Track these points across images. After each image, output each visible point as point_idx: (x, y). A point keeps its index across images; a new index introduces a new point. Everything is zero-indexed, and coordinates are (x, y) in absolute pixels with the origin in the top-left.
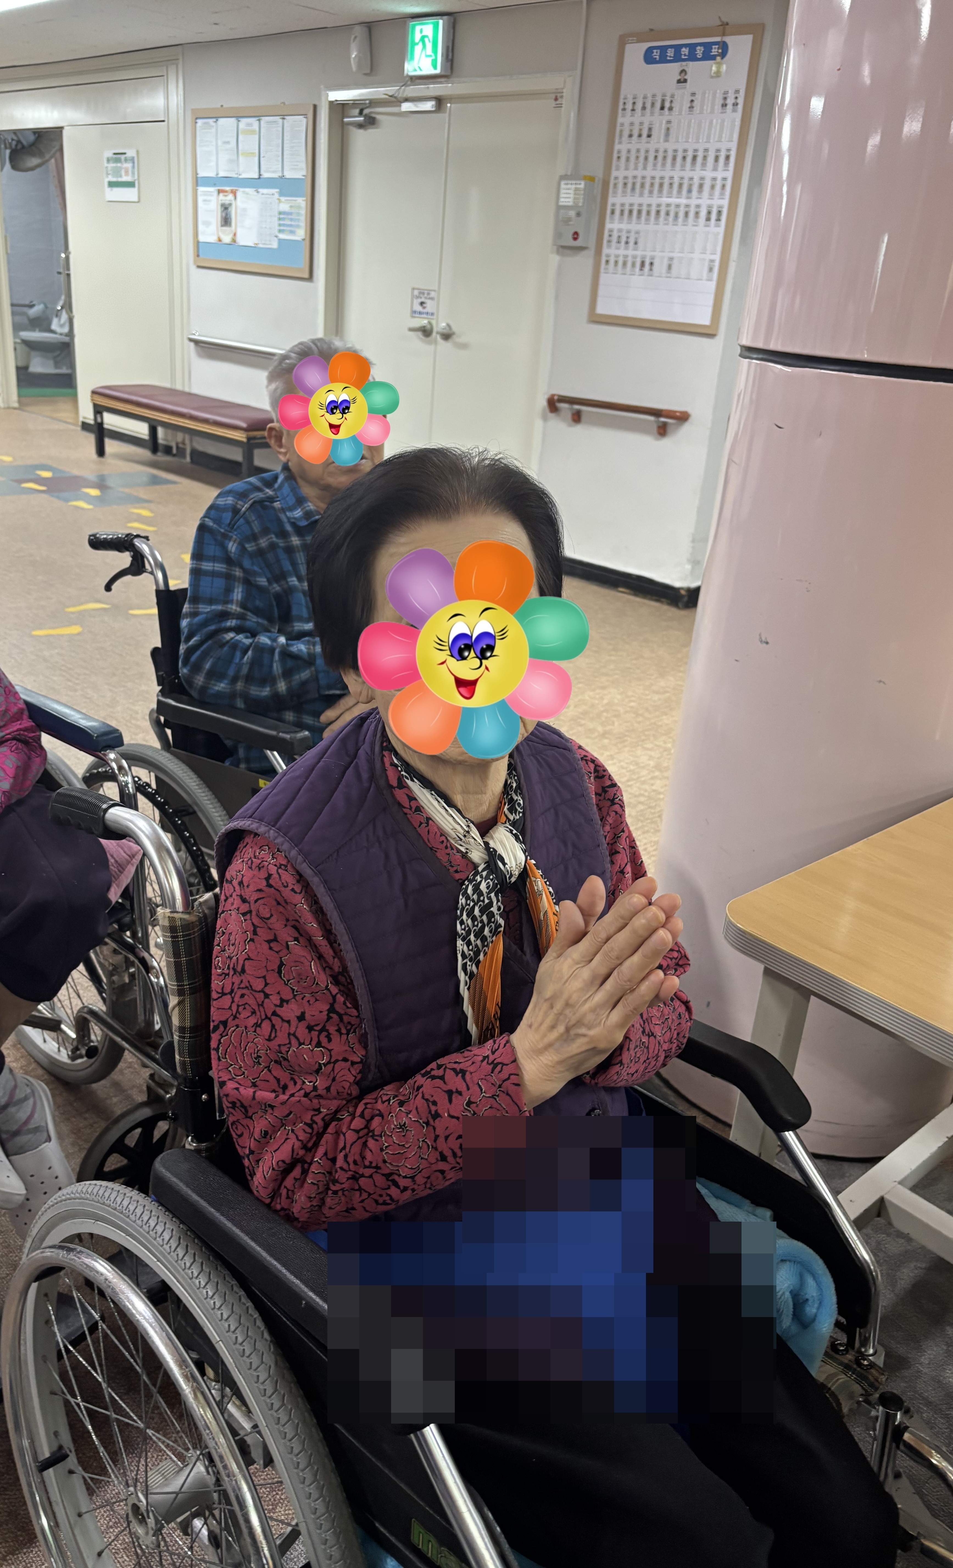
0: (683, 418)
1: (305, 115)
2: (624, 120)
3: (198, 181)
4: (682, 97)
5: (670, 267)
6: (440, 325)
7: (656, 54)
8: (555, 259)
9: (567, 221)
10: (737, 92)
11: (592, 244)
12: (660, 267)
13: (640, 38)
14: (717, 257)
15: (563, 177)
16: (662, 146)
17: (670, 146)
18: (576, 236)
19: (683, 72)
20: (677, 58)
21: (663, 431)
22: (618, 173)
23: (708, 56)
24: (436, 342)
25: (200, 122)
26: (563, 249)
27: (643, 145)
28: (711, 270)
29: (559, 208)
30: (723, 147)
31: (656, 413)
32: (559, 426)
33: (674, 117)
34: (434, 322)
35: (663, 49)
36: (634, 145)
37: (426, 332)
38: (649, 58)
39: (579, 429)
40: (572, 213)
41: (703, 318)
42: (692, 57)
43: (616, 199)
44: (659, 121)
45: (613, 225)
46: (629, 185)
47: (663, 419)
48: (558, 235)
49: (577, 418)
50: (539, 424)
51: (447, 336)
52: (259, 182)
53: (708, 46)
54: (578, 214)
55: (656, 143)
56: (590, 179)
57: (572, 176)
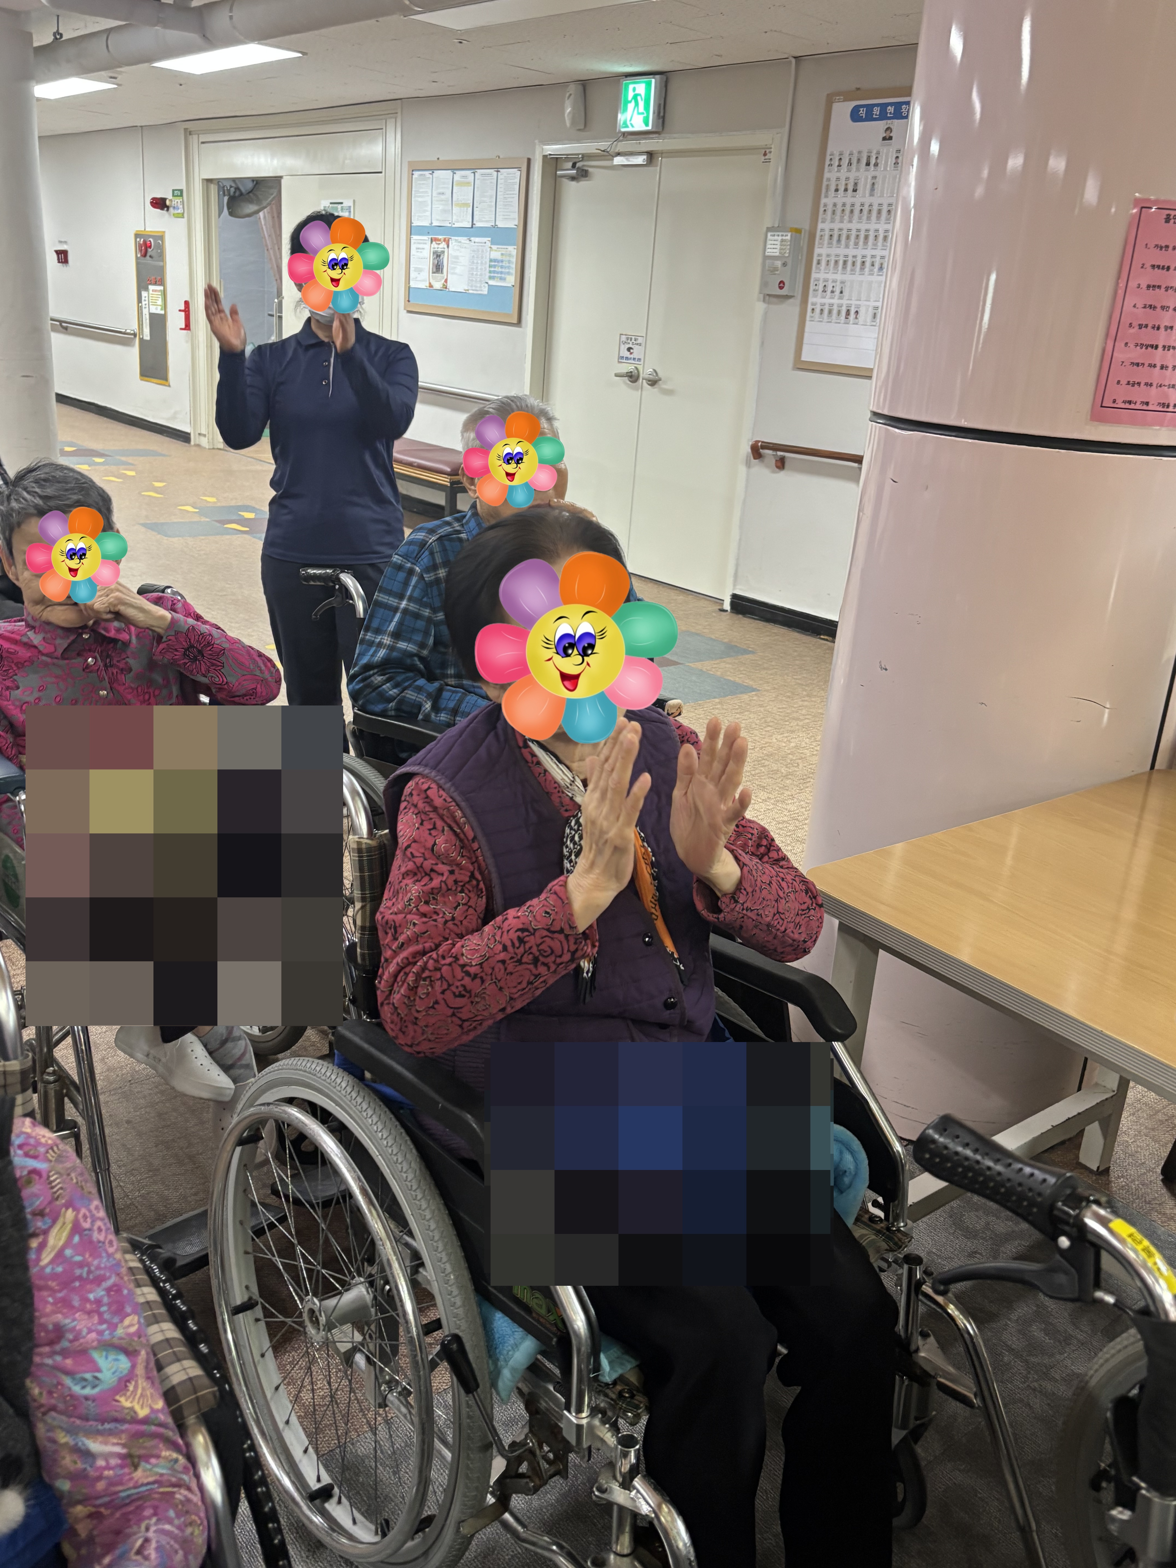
1: (519, 169)
2: (830, 175)
3: (412, 230)
4: (888, 153)
5: (874, 316)
6: (646, 371)
7: (862, 112)
8: (761, 308)
9: (774, 270)
11: (798, 292)
12: (865, 316)
13: (848, 96)
15: (770, 229)
16: (867, 200)
17: (876, 201)
18: (781, 285)
19: (889, 129)
20: (883, 116)
22: (824, 226)
24: (642, 388)
25: (416, 174)
26: (769, 298)
27: (849, 199)
29: (766, 258)
32: (763, 472)
33: (880, 172)
34: (640, 368)
35: (870, 108)
36: (840, 199)
37: (633, 377)
38: (855, 116)
39: (782, 475)
40: (779, 264)
42: (898, 115)
43: (821, 250)
44: (864, 176)
45: (819, 275)
46: (836, 238)
48: (764, 284)
49: (781, 464)
50: (742, 469)
51: (653, 383)
52: (471, 231)
54: (785, 264)
55: (862, 197)
56: (797, 231)
57: (779, 227)
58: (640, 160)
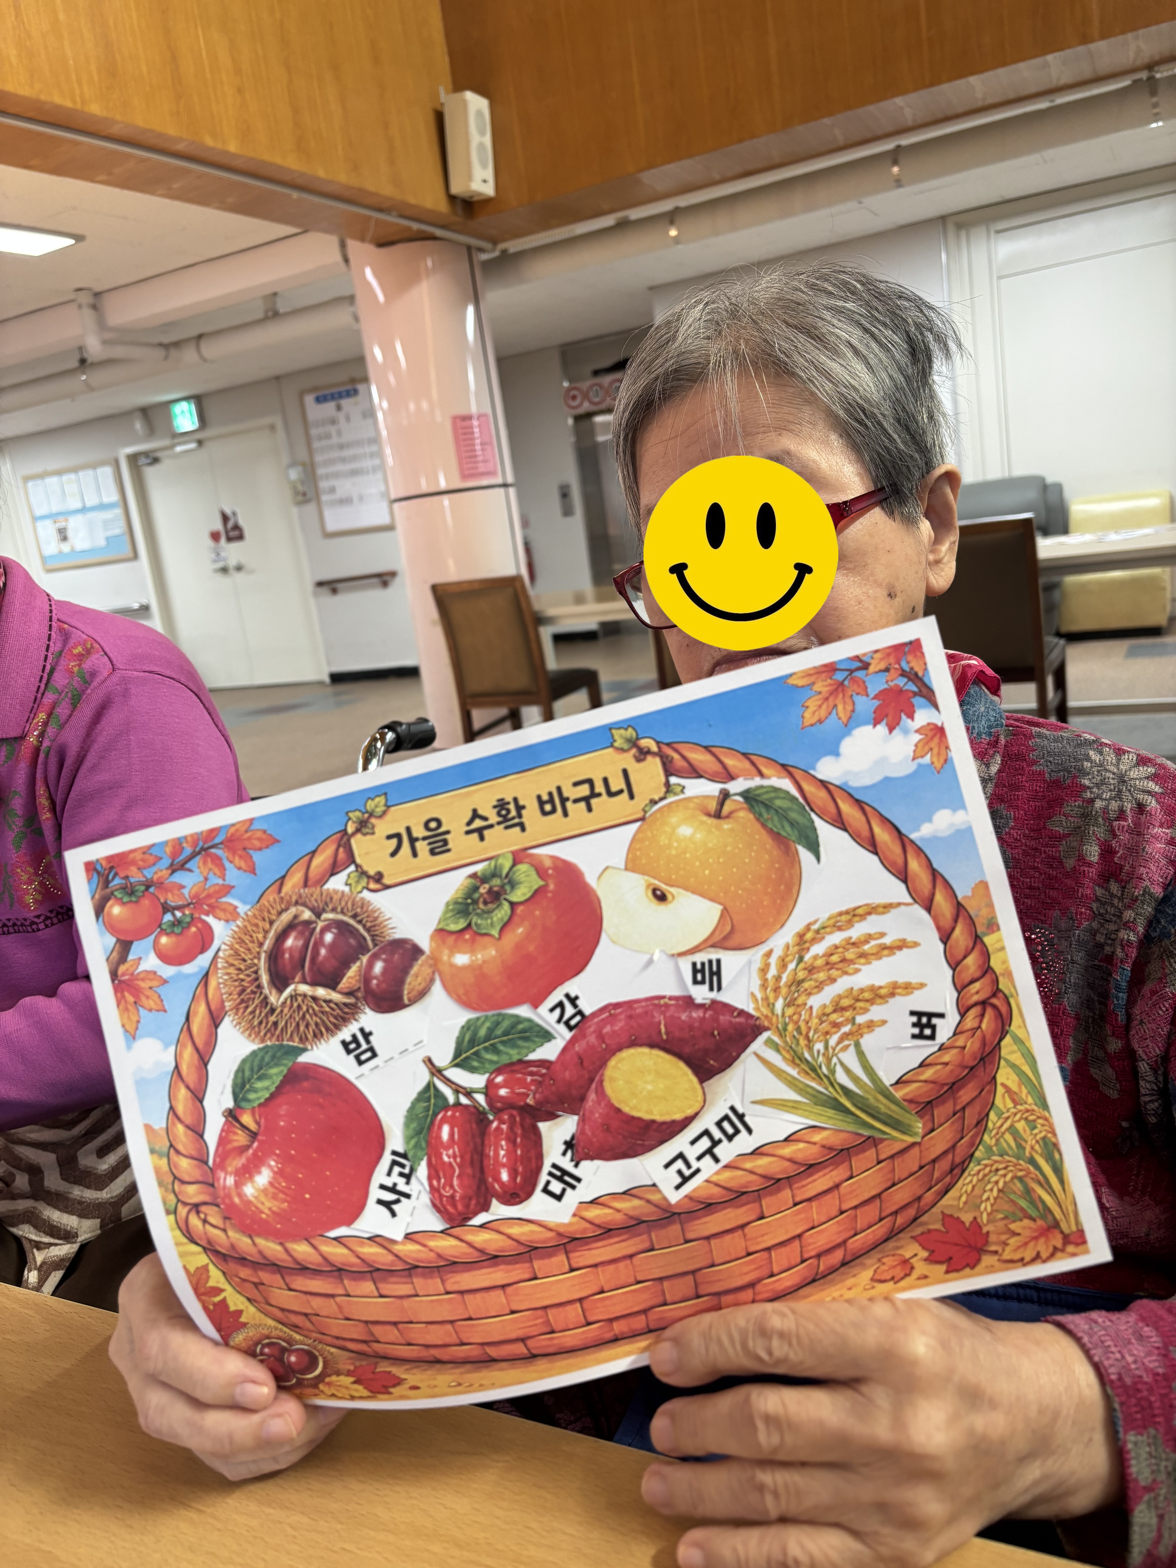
0: (394, 573)
1: (110, 465)
2: (314, 432)
3: (35, 519)
4: (341, 416)
5: (361, 499)
6: (233, 564)
7: (321, 398)
8: (295, 511)
9: (297, 488)
11: (314, 496)
12: (356, 500)
13: (310, 391)
14: (384, 489)
15: (288, 466)
16: (339, 441)
17: (343, 440)
18: (304, 495)
19: (338, 405)
20: (333, 398)
21: (385, 584)
22: (319, 458)
23: (348, 395)
24: (233, 574)
25: (30, 484)
26: (299, 504)
27: (328, 442)
29: (290, 482)
31: (379, 576)
32: (326, 599)
33: (340, 426)
34: (229, 563)
35: (324, 396)
36: (323, 443)
37: (224, 570)
38: (318, 400)
39: (337, 598)
40: (299, 484)
41: (388, 520)
42: (341, 397)
43: (320, 471)
44: (333, 429)
45: (323, 484)
46: (327, 463)
47: (382, 578)
48: (294, 496)
49: (335, 591)
50: (312, 601)
51: (239, 568)
52: (84, 510)
53: (347, 391)
54: (302, 483)
55: (335, 440)
56: (304, 465)
57: (293, 464)
58: (193, 445)
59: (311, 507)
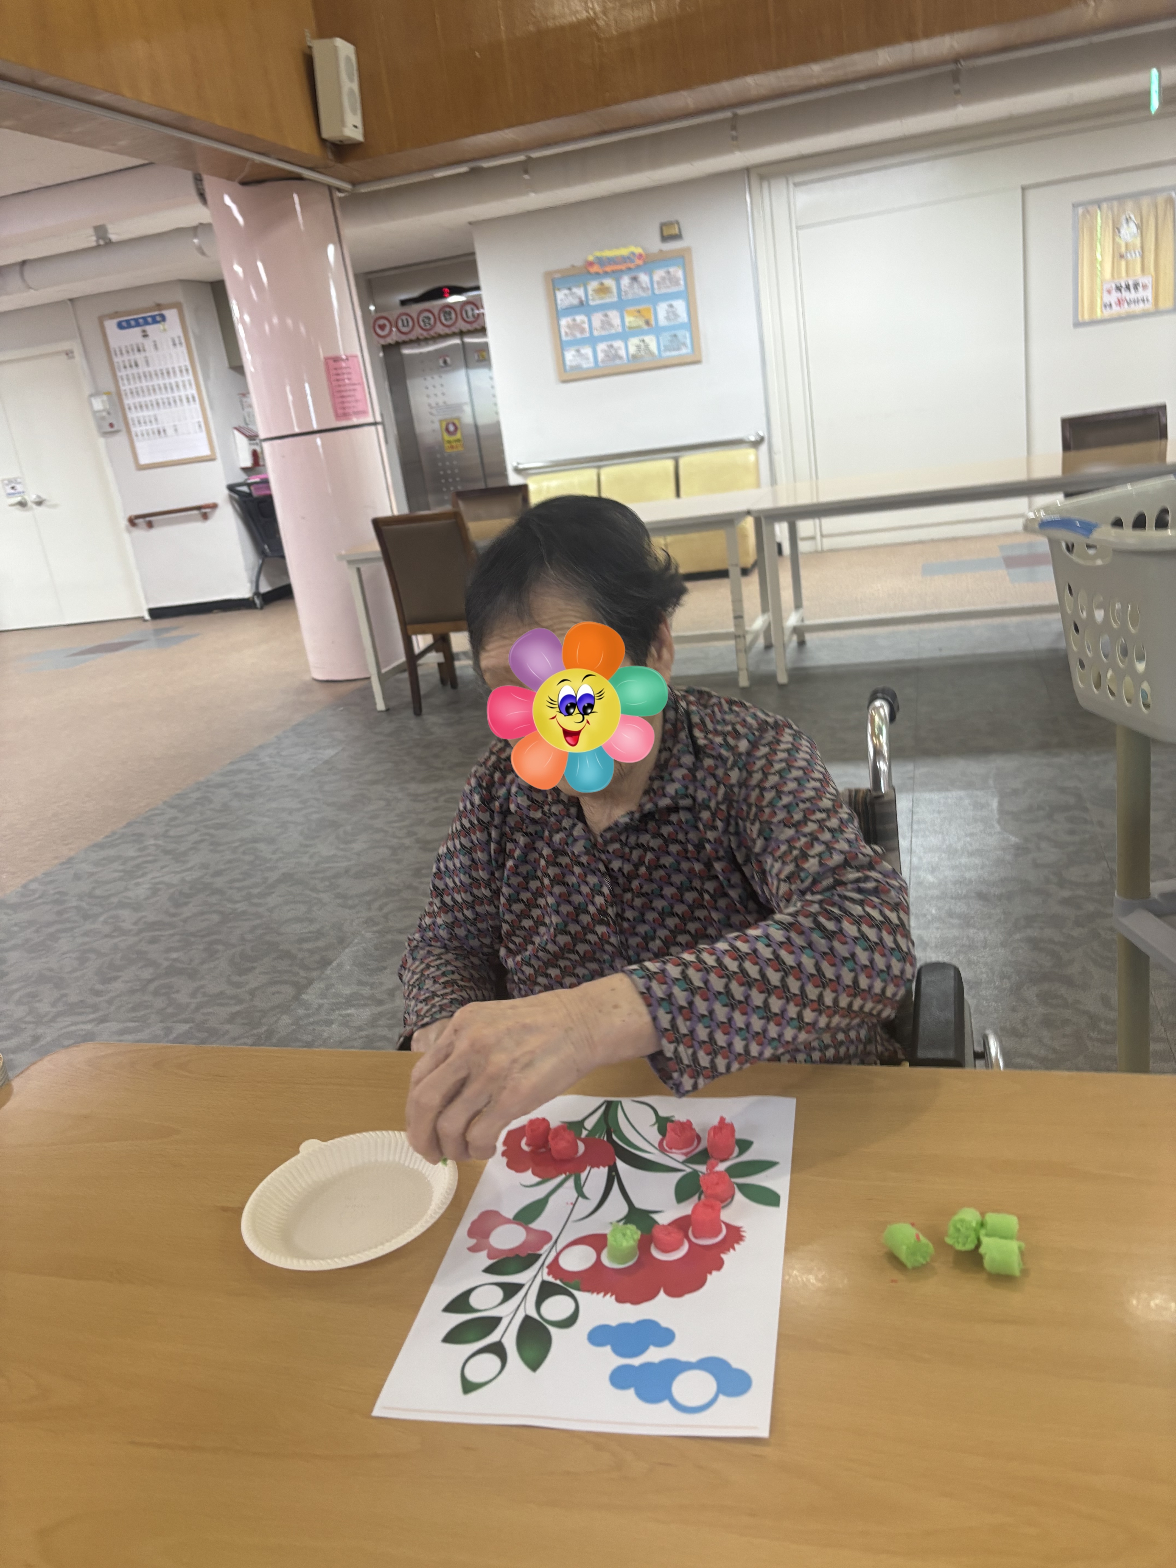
0: (214, 506)
2: (117, 360)
4: (148, 343)
5: (176, 430)
6: (31, 497)
7: (124, 324)
8: (101, 441)
9: (103, 418)
10: (179, 337)
11: (123, 428)
12: (170, 431)
13: (111, 316)
14: (201, 419)
15: (91, 395)
16: (146, 369)
17: (151, 369)
18: (111, 425)
19: (144, 331)
20: (138, 325)
21: (205, 517)
22: (125, 387)
23: (155, 322)
24: (32, 509)
26: (105, 434)
27: (135, 370)
28: (200, 426)
29: (94, 413)
30: (182, 364)
31: (198, 508)
32: (141, 533)
33: (148, 354)
34: (27, 497)
35: (128, 321)
36: (129, 371)
37: (22, 504)
38: (120, 326)
39: (153, 532)
40: (104, 414)
41: (205, 452)
42: (146, 323)
43: (129, 401)
44: (139, 357)
45: (132, 415)
46: (135, 393)
47: (204, 511)
48: (100, 427)
49: (150, 525)
50: (126, 536)
51: (39, 503)
53: (153, 317)
54: (109, 413)
55: (142, 368)
56: (108, 394)
57: (96, 394)
59: (121, 439)
